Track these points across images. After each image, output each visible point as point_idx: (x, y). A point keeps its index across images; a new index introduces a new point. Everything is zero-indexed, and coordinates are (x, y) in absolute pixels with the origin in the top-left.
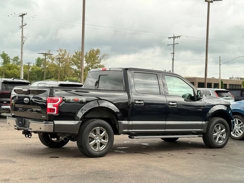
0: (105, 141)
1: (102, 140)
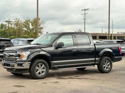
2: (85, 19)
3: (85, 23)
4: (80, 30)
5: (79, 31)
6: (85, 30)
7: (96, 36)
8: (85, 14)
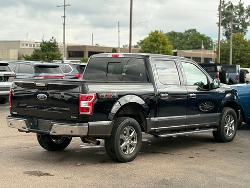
0: (134, 142)
1: (132, 141)
2: (64, 17)
3: (64, 24)
4: (53, 38)
5: (52, 40)
6: (64, 38)
7: (83, 52)
8: (65, 6)
